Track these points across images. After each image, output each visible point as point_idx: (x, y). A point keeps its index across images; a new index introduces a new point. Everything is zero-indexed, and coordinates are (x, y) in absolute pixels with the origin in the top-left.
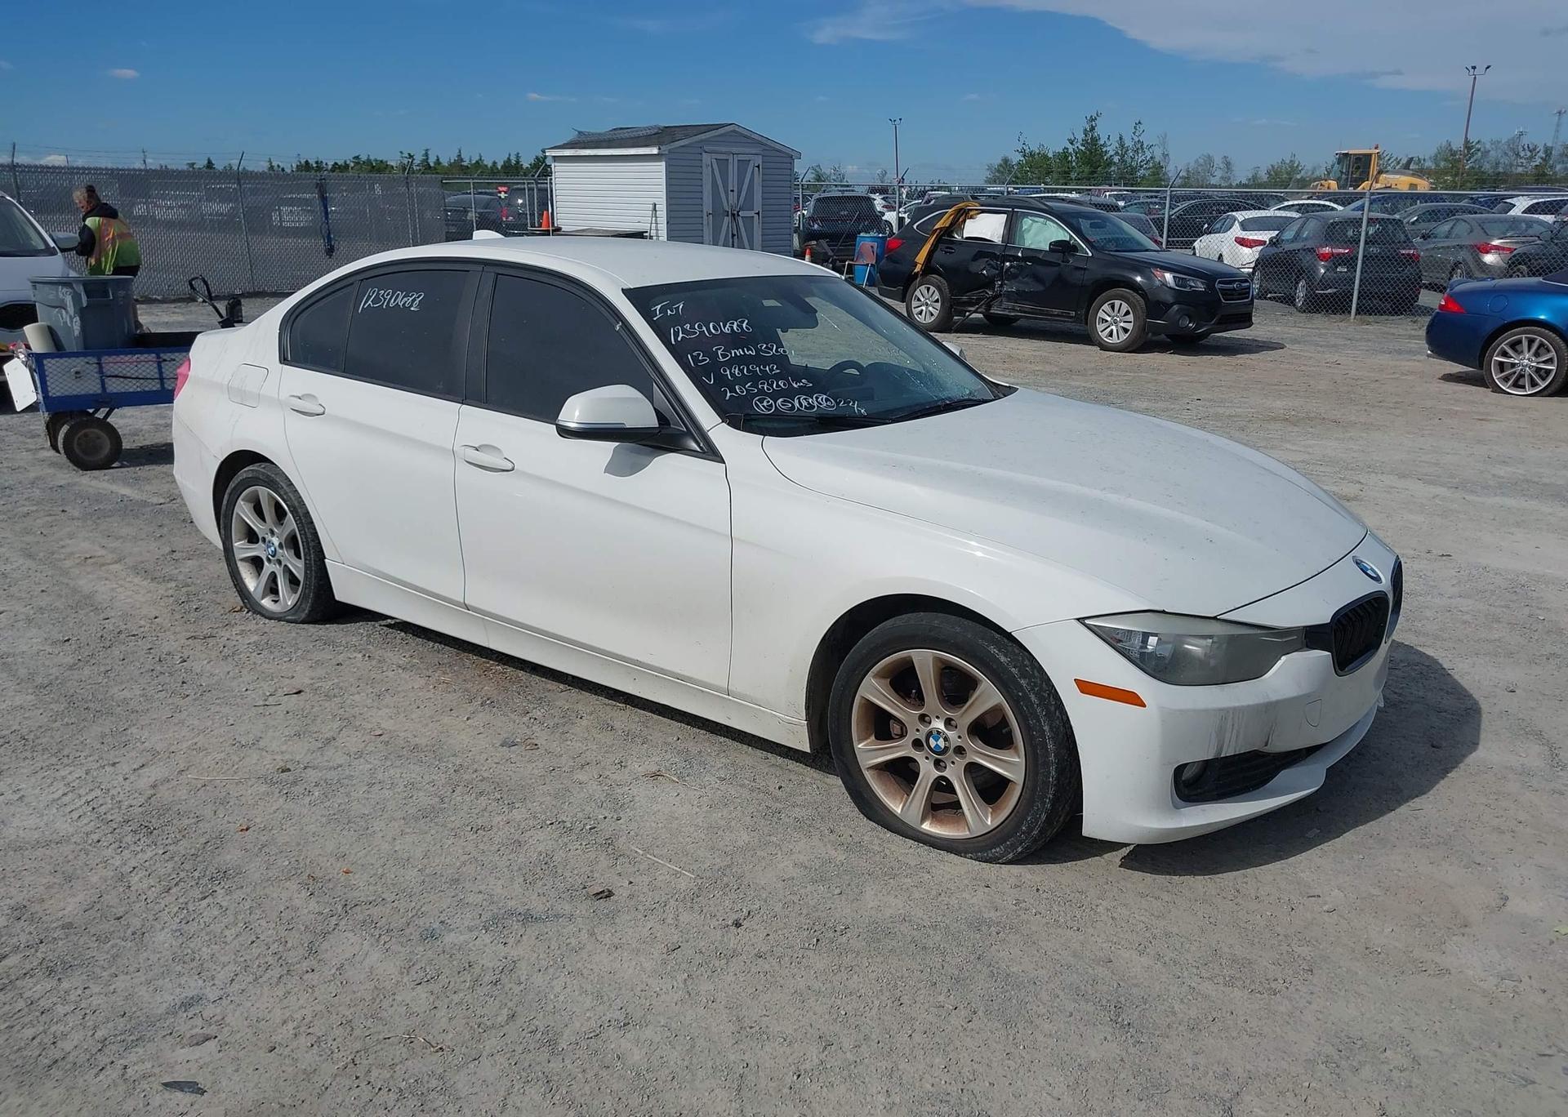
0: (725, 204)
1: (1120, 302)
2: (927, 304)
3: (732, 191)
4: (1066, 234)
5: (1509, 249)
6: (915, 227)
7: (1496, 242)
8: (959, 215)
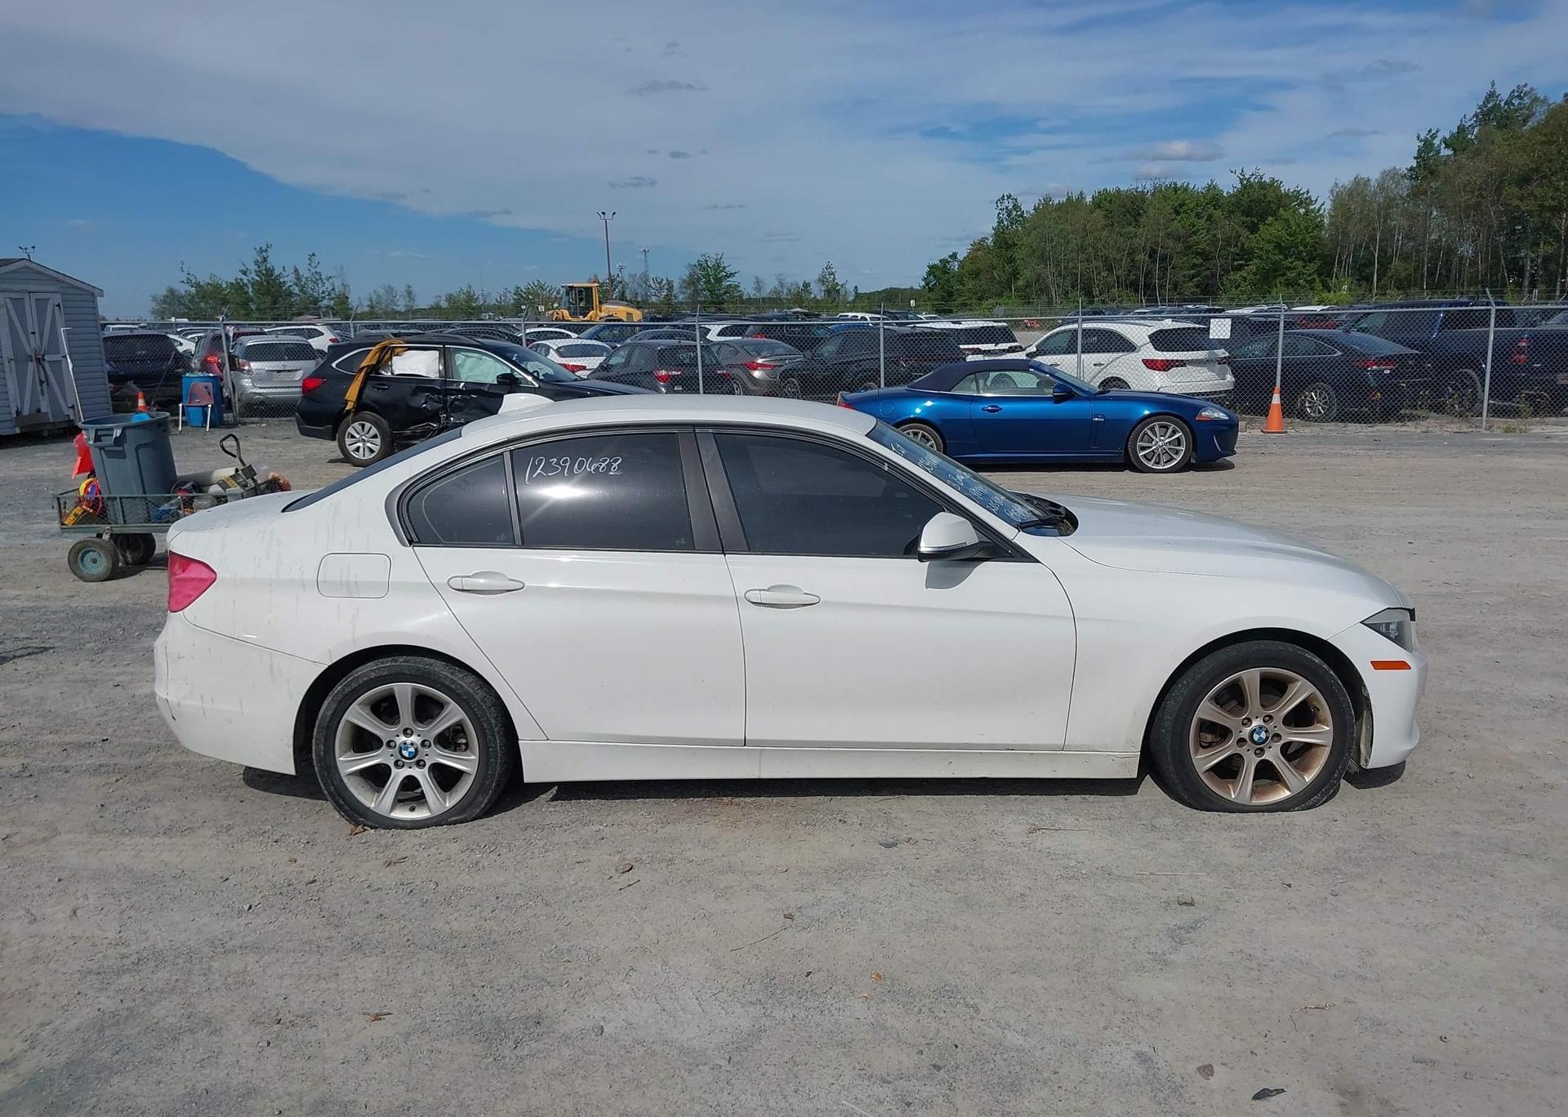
0: (27, 347)
2: (364, 441)
3: (34, 333)
4: (505, 367)
5: (770, 366)
6: (334, 365)
7: (760, 361)
8: (385, 351)
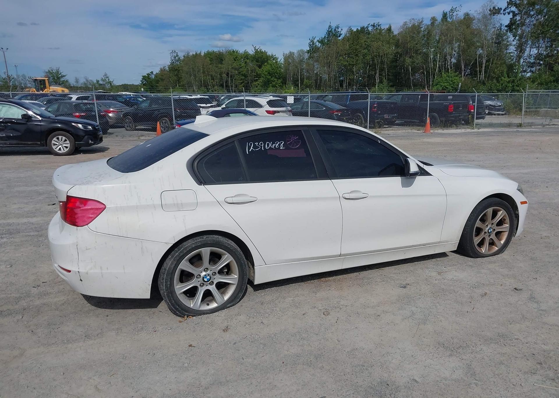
1: (61, 136)
5: (116, 111)
7: (112, 110)
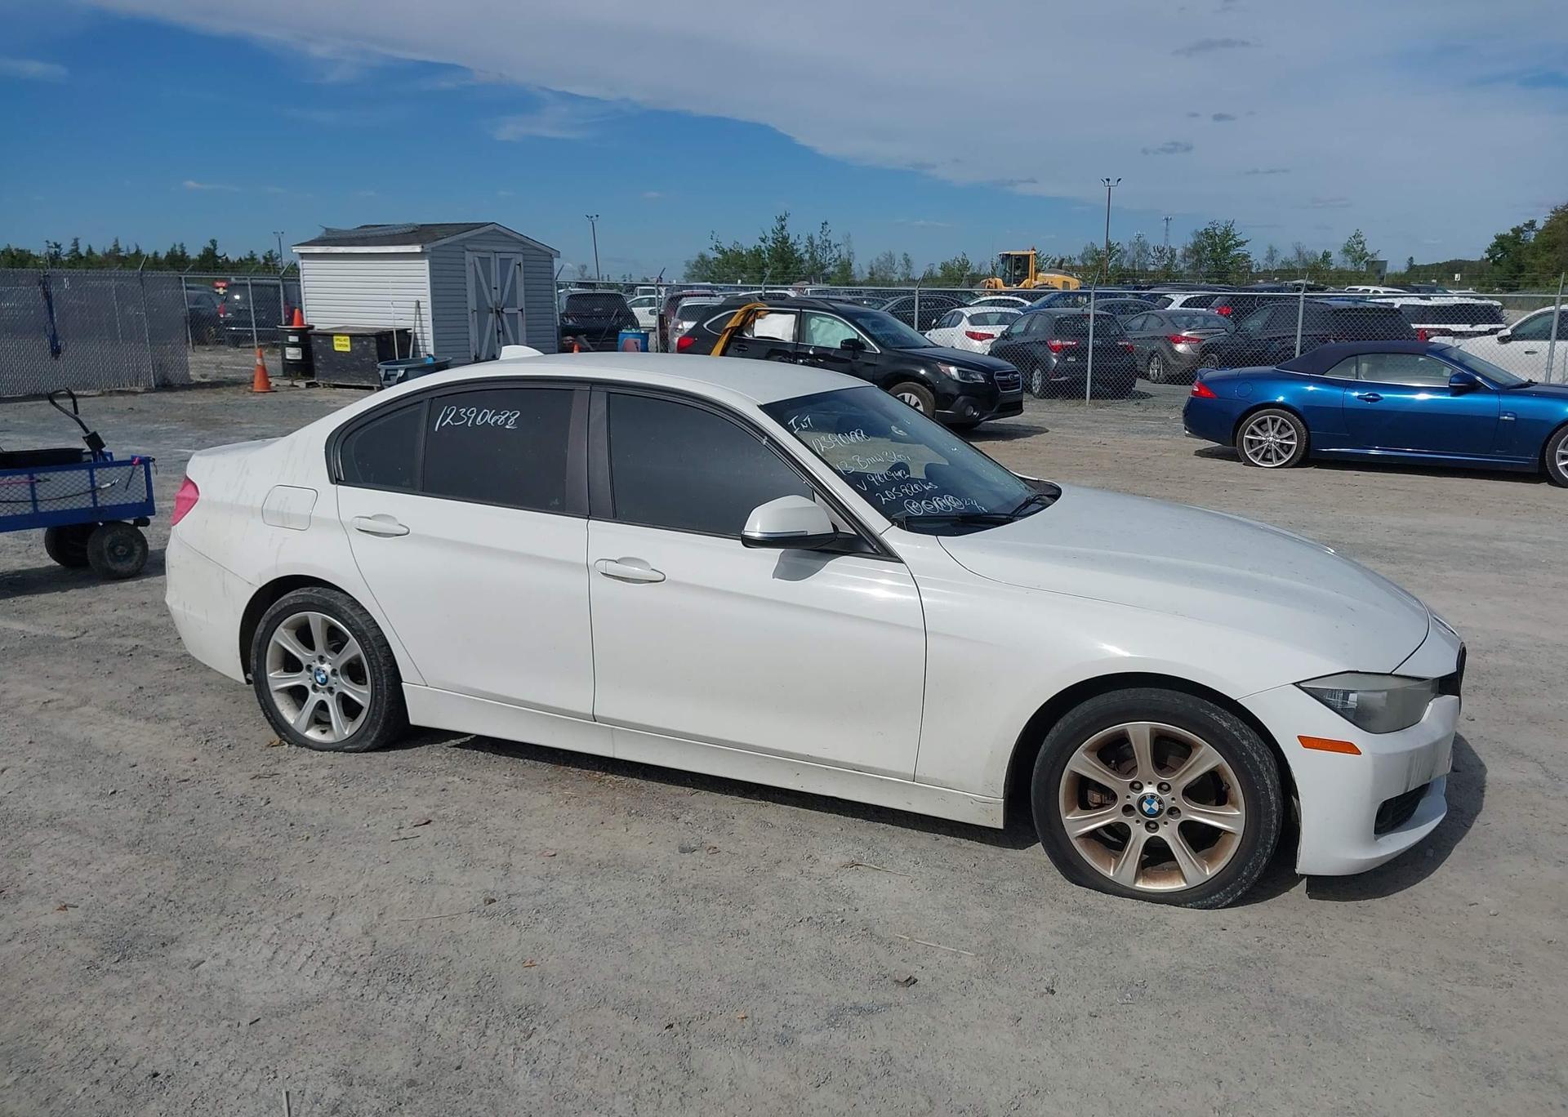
0: (489, 301)
1: (909, 394)
3: (496, 288)
4: (853, 333)
5: (1196, 338)
6: (705, 326)
7: (1186, 334)
8: (749, 314)
